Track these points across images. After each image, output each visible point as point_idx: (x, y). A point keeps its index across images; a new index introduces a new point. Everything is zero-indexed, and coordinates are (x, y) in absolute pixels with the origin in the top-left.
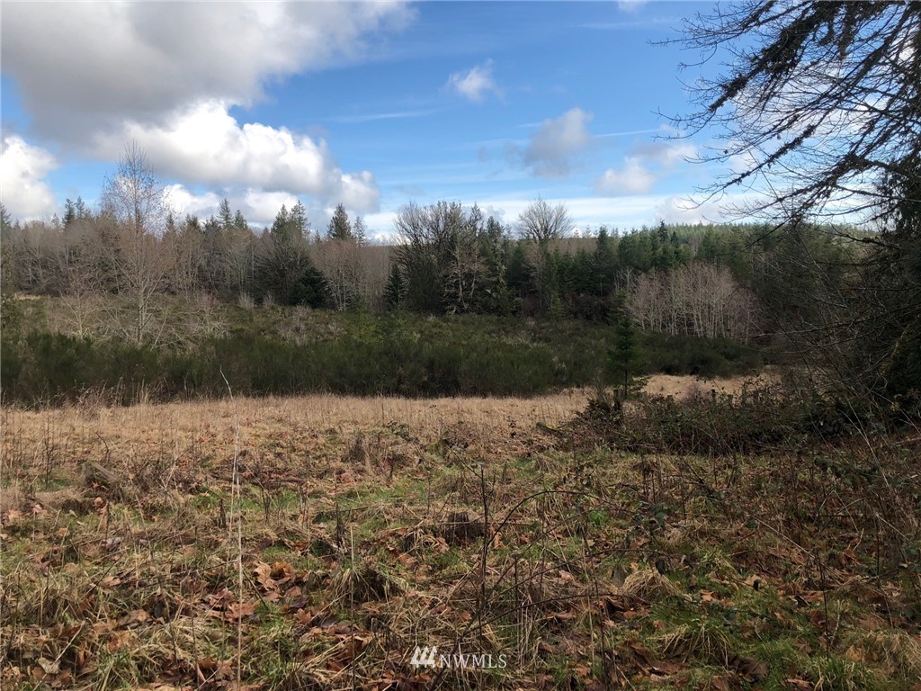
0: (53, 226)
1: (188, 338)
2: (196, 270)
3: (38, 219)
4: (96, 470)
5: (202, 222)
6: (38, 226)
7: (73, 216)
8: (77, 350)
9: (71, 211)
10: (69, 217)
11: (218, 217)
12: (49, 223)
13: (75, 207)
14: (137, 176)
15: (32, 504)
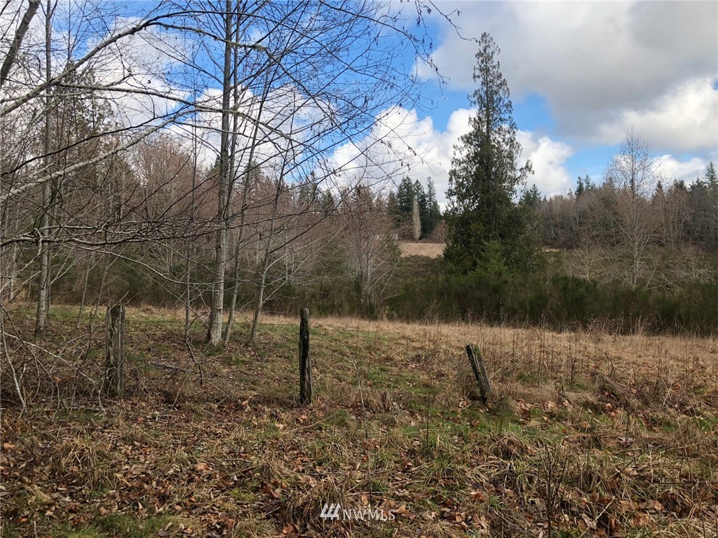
0: (568, 198)
1: (677, 283)
2: (682, 226)
3: (559, 194)
4: (607, 382)
5: (688, 185)
6: (559, 198)
7: (583, 189)
8: (586, 289)
9: (581, 185)
10: (580, 190)
11: (704, 179)
12: (566, 196)
13: (584, 182)
14: (634, 153)
15: (563, 399)
